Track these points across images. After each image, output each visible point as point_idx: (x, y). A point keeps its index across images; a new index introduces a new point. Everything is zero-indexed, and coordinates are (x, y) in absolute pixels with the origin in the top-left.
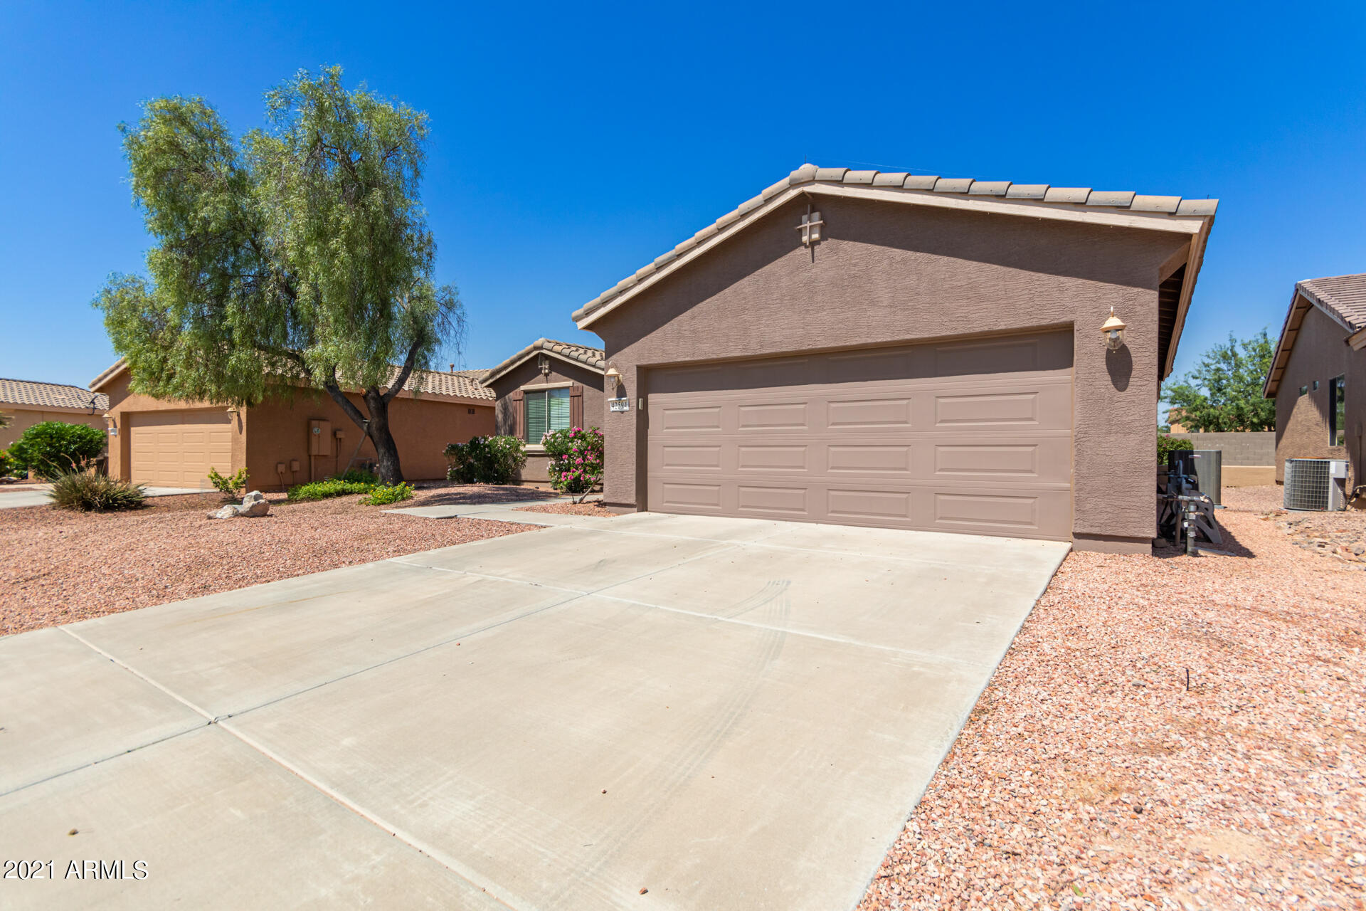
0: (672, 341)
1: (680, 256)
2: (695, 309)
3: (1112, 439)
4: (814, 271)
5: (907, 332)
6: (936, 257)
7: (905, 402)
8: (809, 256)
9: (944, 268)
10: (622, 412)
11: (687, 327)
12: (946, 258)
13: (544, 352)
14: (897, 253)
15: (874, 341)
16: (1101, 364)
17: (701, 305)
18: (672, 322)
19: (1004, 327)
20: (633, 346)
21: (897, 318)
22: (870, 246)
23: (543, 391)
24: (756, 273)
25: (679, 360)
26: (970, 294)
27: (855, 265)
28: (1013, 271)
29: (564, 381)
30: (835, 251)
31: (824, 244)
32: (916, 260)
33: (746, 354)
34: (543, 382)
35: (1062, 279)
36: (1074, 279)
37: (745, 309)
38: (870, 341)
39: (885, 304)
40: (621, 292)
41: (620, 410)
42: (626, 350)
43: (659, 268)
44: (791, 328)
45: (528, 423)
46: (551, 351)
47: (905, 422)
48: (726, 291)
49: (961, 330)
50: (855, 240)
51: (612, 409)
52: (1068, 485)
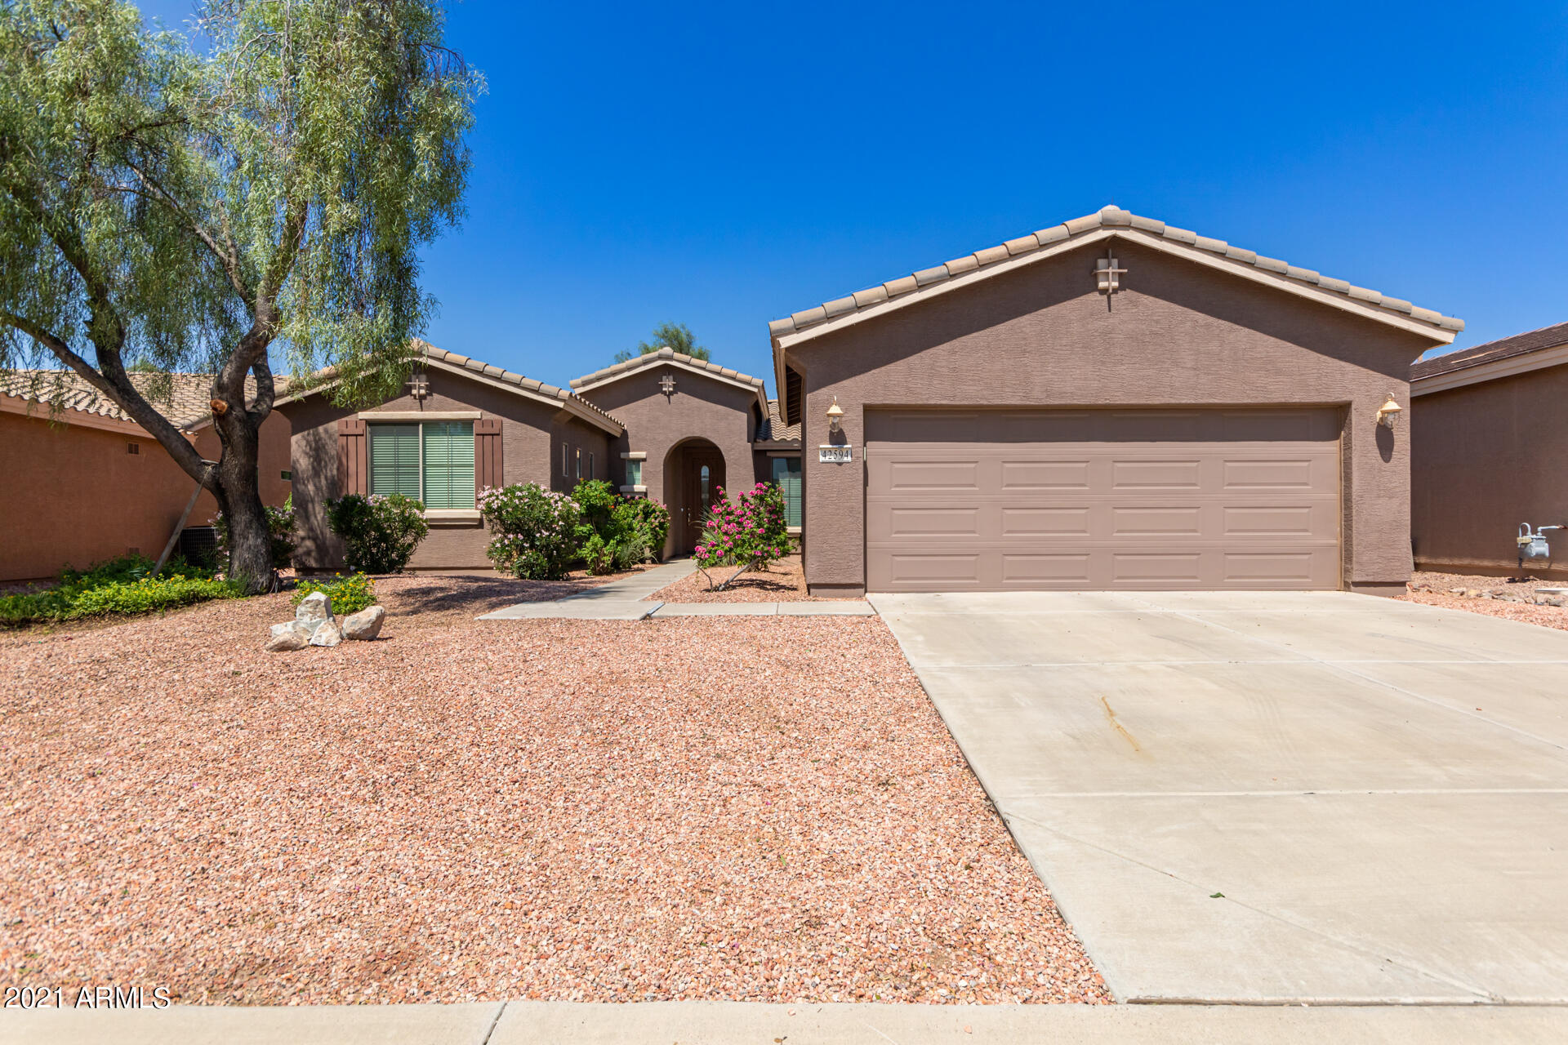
0: (922, 379)
1: (953, 276)
2: (956, 343)
3: (1380, 502)
4: (1111, 320)
5: (1211, 395)
6: (1237, 327)
7: (1195, 464)
8: (1105, 303)
9: (1245, 339)
10: (840, 464)
11: (944, 364)
12: (1247, 330)
13: (423, 360)
14: (1201, 317)
15: (1177, 402)
16: (1372, 439)
17: (964, 338)
18: (922, 354)
19: (1298, 401)
20: (858, 378)
21: (1200, 381)
22: (1173, 306)
23: (414, 423)
24: (1040, 312)
25: (932, 402)
26: (1269, 367)
27: (1157, 322)
28: (1305, 351)
29: (460, 409)
30: (1135, 304)
31: (1121, 294)
32: (1218, 327)
33: (1028, 403)
34: (411, 409)
35: (1343, 363)
36: (1352, 365)
37: (1025, 351)
38: (1173, 401)
39: (1189, 366)
40: (859, 308)
41: (837, 460)
42: (846, 383)
43: (921, 286)
44: (1085, 379)
45: (372, 474)
46: (442, 360)
47: (1195, 485)
48: (1001, 327)
49: (1261, 400)
50: (1156, 296)
51: (822, 459)
52: (1335, 542)
